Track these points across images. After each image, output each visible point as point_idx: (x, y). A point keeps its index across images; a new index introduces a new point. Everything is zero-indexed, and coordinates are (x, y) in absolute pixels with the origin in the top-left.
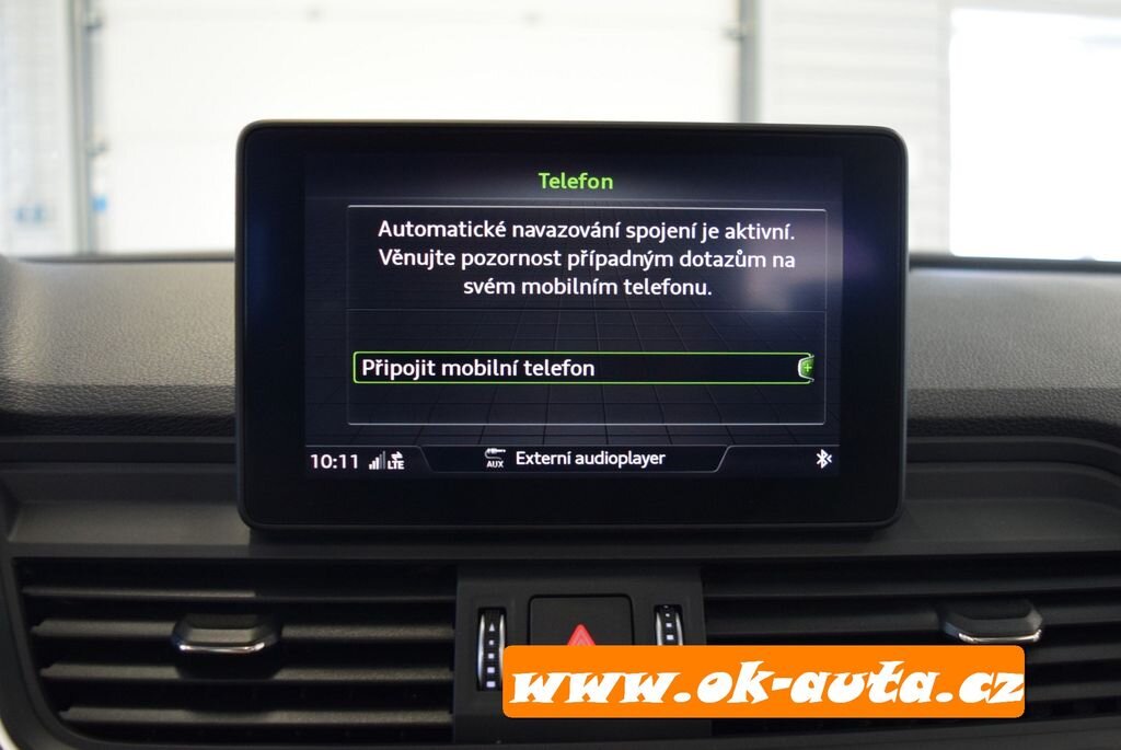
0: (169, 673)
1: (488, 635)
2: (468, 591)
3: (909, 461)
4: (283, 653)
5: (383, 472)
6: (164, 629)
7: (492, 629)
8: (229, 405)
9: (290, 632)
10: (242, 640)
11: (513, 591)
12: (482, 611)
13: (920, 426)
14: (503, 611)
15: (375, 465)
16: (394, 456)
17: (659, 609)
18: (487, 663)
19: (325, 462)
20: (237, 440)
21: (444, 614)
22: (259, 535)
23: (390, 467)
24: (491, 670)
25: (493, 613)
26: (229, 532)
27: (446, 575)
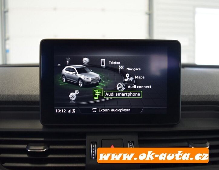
0: (26, 156)
1: (93, 148)
2: (89, 138)
3: (181, 110)
4: (50, 152)
5: (71, 113)
6: (24, 146)
7: (94, 146)
8: (38, 99)
9: (51, 147)
10: (41, 149)
11: (98, 138)
12: (92, 142)
13: (184, 103)
14: (96, 142)
15: (69, 112)
16: (73, 110)
17: (129, 142)
18: (93, 153)
19: (59, 111)
20: (40, 106)
21: (84, 143)
22: (44, 126)
23: (72, 112)
24: (94, 155)
25: (94, 143)
26: (38, 126)
27: (84, 135)
